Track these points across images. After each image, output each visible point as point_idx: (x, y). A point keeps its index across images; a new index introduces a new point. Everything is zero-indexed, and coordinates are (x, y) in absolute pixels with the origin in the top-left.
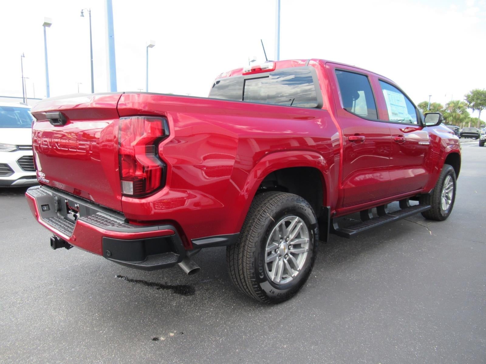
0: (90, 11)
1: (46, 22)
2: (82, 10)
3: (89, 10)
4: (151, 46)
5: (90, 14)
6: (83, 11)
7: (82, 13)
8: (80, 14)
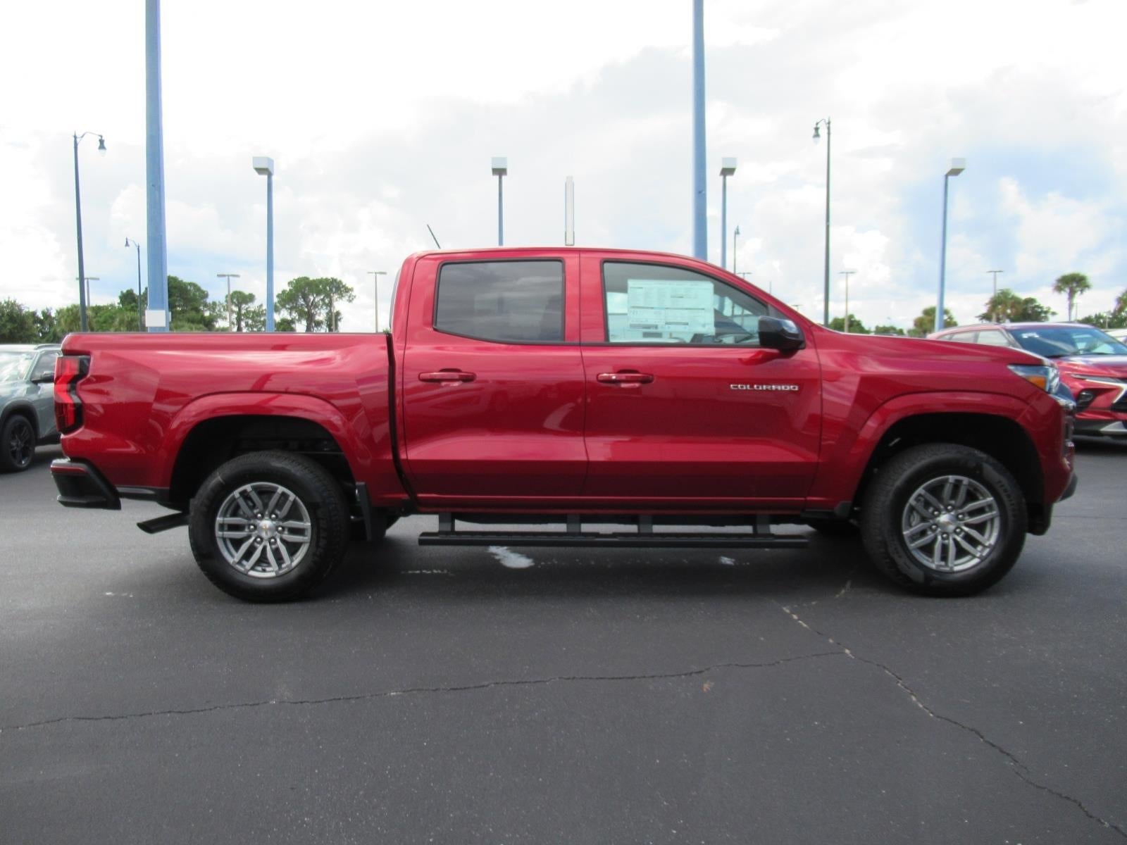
0: (829, 123)
1: (725, 167)
2: (817, 124)
3: (827, 121)
4: (955, 172)
5: (829, 128)
6: (819, 126)
7: (817, 129)
8: (813, 132)
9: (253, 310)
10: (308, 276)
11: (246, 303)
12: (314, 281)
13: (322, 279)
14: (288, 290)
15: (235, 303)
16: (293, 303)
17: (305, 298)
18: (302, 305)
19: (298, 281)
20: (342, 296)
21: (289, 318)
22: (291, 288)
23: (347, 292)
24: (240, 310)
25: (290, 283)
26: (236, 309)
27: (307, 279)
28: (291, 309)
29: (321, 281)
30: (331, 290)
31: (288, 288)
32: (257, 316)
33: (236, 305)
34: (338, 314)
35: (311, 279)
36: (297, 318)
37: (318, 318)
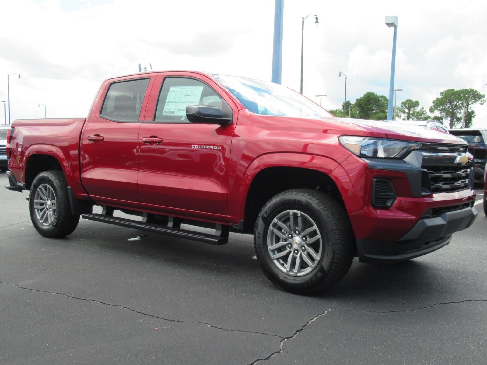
9: (417, 111)
10: (453, 89)
11: (414, 107)
12: (457, 91)
13: (463, 89)
14: (440, 98)
15: (406, 107)
16: (443, 106)
17: (450, 103)
18: (448, 107)
19: (447, 91)
20: (476, 101)
21: (440, 116)
22: (442, 97)
23: (480, 98)
24: (409, 111)
25: (442, 93)
26: (407, 111)
27: (453, 90)
28: (441, 110)
29: (462, 91)
30: (469, 97)
31: (440, 97)
32: (419, 115)
33: (407, 109)
34: (473, 112)
35: (456, 90)
36: (445, 116)
37: (459, 116)
